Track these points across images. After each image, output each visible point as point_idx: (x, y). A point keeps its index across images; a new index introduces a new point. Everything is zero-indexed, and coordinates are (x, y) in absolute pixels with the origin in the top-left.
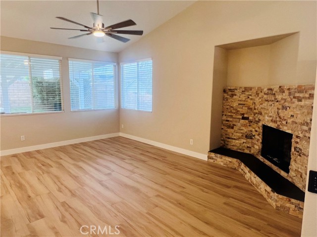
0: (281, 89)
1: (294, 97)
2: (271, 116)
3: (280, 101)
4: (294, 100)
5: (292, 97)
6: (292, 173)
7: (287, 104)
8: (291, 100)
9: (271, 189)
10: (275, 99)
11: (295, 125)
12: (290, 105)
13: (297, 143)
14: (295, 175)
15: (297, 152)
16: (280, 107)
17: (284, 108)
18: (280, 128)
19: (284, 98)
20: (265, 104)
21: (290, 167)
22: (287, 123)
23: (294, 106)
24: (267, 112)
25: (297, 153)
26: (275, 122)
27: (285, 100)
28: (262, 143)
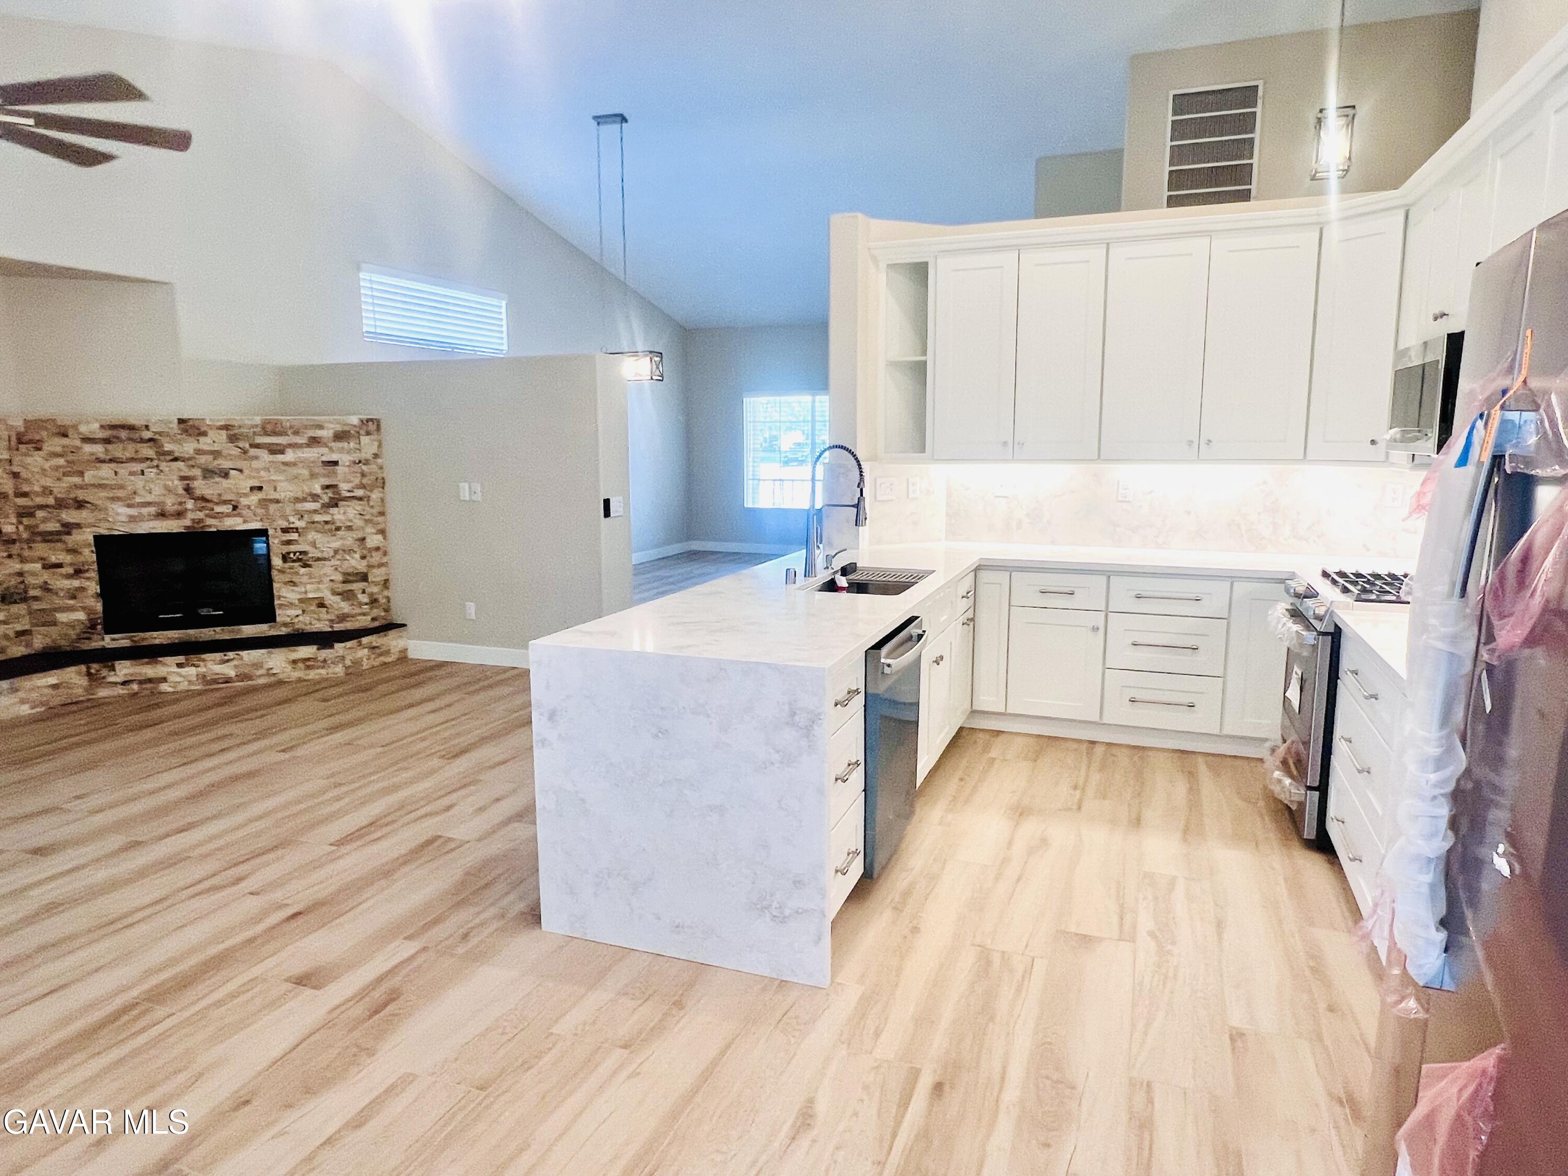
0: (189, 427)
1: (257, 446)
2: (148, 504)
3: (189, 459)
4: (253, 452)
5: (247, 446)
6: (282, 615)
7: (225, 464)
8: (245, 452)
10: (162, 454)
11: (273, 507)
12: (239, 464)
13: (289, 542)
14: (300, 612)
15: (294, 561)
16: (197, 472)
17: (208, 473)
18: (210, 526)
19: (206, 448)
20: (106, 472)
21: (276, 602)
22: (235, 508)
23: (255, 464)
24: (120, 493)
25: (296, 564)
26: (179, 515)
27: (216, 454)
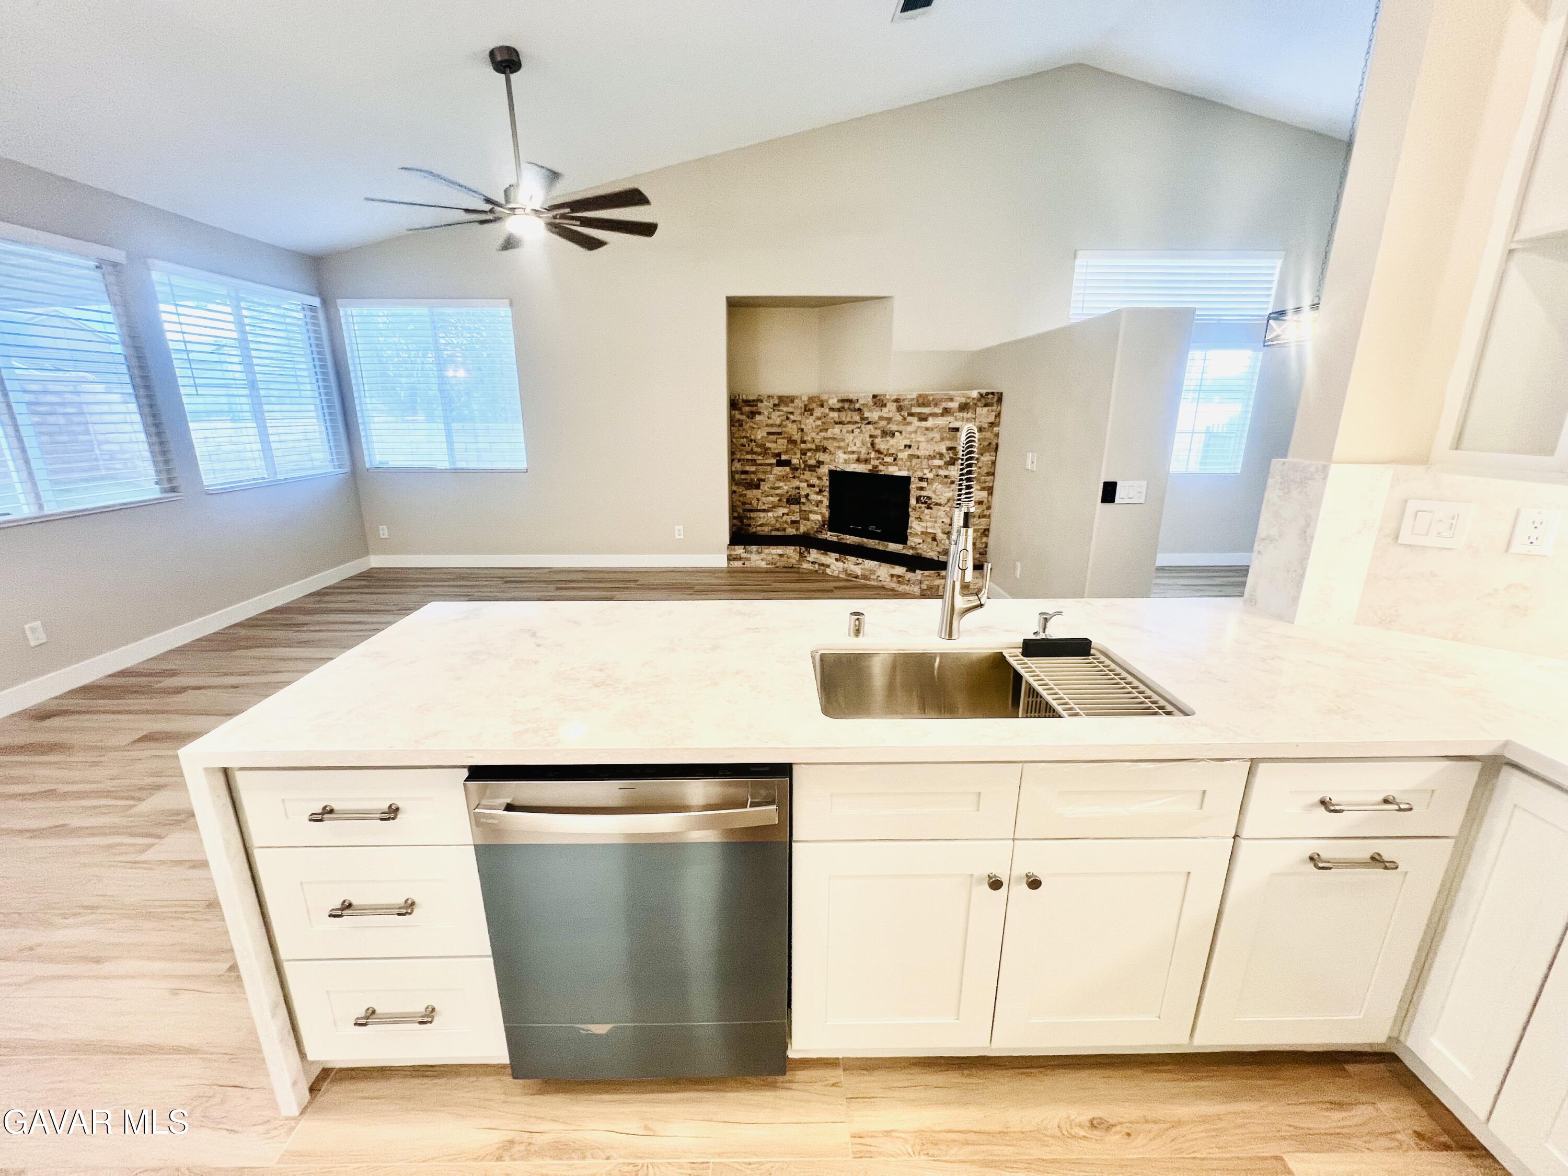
0: (878, 401)
1: (911, 415)
2: (853, 452)
3: (875, 423)
4: (909, 419)
5: (906, 414)
6: (913, 541)
7: (894, 427)
8: (905, 419)
9: (905, 569)
10: (863, 419)
11: (915, 461)
12: (901, 428)
13: (922, 489)
14: (921, 541)
15: (922, 503)
16: (878, 432)
17: (885, 433)
18: (881, 471)
19: (885, 415)
20: (836, 430)
21: (909, 531)
22: (895, 459)
23: (910, 428)
24: (842, 444)
25: (923, 505)
26: (867, 461)
27: (889, 420)
28: (831, 507)
